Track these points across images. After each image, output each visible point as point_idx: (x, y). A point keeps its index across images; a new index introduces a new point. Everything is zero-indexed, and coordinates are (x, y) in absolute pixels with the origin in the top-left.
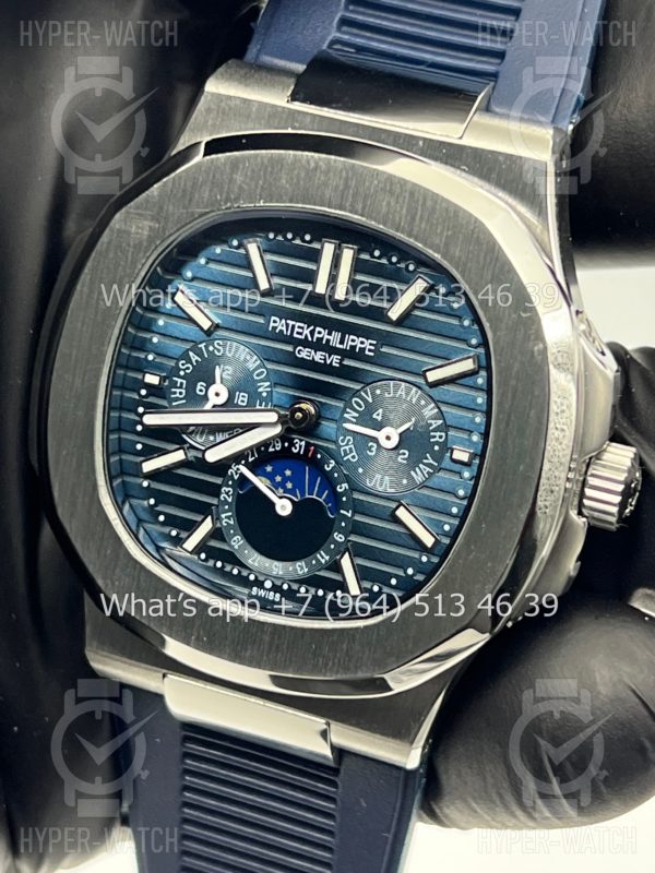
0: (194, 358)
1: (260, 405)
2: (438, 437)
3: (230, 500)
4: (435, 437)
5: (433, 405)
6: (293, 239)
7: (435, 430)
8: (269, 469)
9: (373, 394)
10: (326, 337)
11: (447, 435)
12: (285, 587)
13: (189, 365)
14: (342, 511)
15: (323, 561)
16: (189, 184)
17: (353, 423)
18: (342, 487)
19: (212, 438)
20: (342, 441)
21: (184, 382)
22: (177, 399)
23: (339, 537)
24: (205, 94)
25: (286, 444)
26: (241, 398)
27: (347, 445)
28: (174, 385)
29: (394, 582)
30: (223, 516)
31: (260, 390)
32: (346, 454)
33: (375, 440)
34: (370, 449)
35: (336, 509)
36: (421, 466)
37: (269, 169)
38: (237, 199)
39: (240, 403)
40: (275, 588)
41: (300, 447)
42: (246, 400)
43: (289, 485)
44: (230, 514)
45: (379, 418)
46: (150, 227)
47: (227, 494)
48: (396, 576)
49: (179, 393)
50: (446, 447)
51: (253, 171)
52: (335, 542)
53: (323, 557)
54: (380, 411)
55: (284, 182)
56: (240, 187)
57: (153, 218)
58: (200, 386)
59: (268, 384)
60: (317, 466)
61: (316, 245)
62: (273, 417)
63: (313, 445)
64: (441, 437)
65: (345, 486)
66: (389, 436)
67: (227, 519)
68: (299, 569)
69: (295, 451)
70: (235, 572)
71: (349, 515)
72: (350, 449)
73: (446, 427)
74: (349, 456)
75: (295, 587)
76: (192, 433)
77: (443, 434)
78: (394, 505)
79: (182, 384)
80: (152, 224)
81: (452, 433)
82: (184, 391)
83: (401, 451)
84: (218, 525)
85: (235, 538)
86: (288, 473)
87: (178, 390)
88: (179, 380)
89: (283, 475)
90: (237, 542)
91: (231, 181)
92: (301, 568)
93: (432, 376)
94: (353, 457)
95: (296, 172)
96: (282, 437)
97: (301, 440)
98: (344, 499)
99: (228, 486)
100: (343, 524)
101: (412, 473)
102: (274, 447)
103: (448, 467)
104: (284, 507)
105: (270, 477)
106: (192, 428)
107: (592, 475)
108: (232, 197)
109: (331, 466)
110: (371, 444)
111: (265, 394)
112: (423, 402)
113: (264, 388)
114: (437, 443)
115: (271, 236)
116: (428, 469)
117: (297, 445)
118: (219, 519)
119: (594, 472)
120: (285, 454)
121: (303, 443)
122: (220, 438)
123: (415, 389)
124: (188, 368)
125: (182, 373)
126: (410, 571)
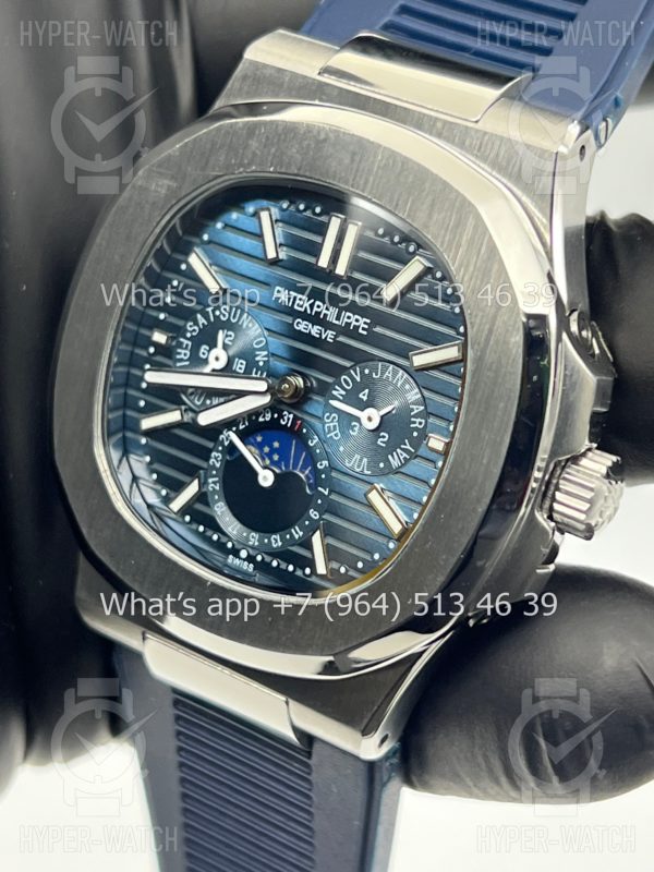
0: (201, 320)
1: (256, 373)
2: (418, 423)
3: (218, 465)
4: (415, 423)
5: (417, 390)
6: (305, 210)
7: (416, 416)
8: (259, 439)
9: (362, 372)
11: (426, 422)
12: (259, 558)
13: (196, 328)
14: (320, 489)
15: (297, 537)
16: (208, 146)
17: (339, 400)
18: (322, 465)
19: (208, 402)
20: (328, 418)
21: (190, 343)
22: (181, 360)
23: (314, 514)
24: (243, 61)
25: (276, 416)
26: (239, 366)
27: (332, 421)
28: (180, 345)
29: (360, 565)
30: (210, 480)
31: (257, 359)
32: (330, 431)
33: (358, 419)
34: (353, 428)
35: (313, 487)
36: (398, 450)
37: (283, 137)
38: (249, 164)
39: (238, 370)
40: (250, 559)
41: (289, 419)
42: (243, 367)
43: (276, 457)
44: (216, 479)
45: (365, 398)
46: (169, 186)
47: (216, 459)
48: (364, 561)
49: (184, 354)
50: (424, 435)
51: (267, 138)
52: (310, 519)
53: (297, 533)
54: (367, 391)
55: (294, 150)
56: (254, 154)
57: (173, 178)
58: (204, 348)
59: (265, 353)
60: (303, 440)
61: (324, 219)
62: (263, 386)
63: (301, 419)
64: (420, 423)
65: (325, 463)
66: (370, 418)
67: (213, 484)
68: (273, 541)
69: (283, 423)
70: (215, 537)
71: (326, 493)
72: (335, 426)
73: (426, 414)
74: (332, 434)
75: (268, 559)
76: (192, 394)
77: (423, 421)
78: (367, 487)
79: (187, 345)
80: (171, 183)
81: (431, 420)
82: (188, 353)
83: (382, 434)
84: (204, 490)
85: (219, 504)
86: (276, 445)
87: (183, 351)
88: (186, 342)
89: (271, 446)
90: (221, 511)
91: (246, 147)
92: (276, 541)
93: (419, 360)
94: (335, 435)
95: (306, 143)
96: (271, 407)
97: (290, 413)
98: (323, 476)
99: (218, 451)
100: (319, 502)
101: (390, 457)
102: (264, 417)
103: (424, 455)
104: (266, 478)
105: (260, 446)
106: (190, 390)
108: (246, 161)
109: (315, 442)
110: (354, 423)
111: (261, 364)
112: (407, 387)
113: (261, 358)
114: (416, 429)
115: (285, 205)
116: (405, 455)
117: (286, 418)
118: (206, 483)
119: (567, 476)
120: (274, 425)
121: (291, 416)
122: (216, 401)
123: (401, 371)
124: (194, 330)
125: (189, 335)
126: (377, 556)
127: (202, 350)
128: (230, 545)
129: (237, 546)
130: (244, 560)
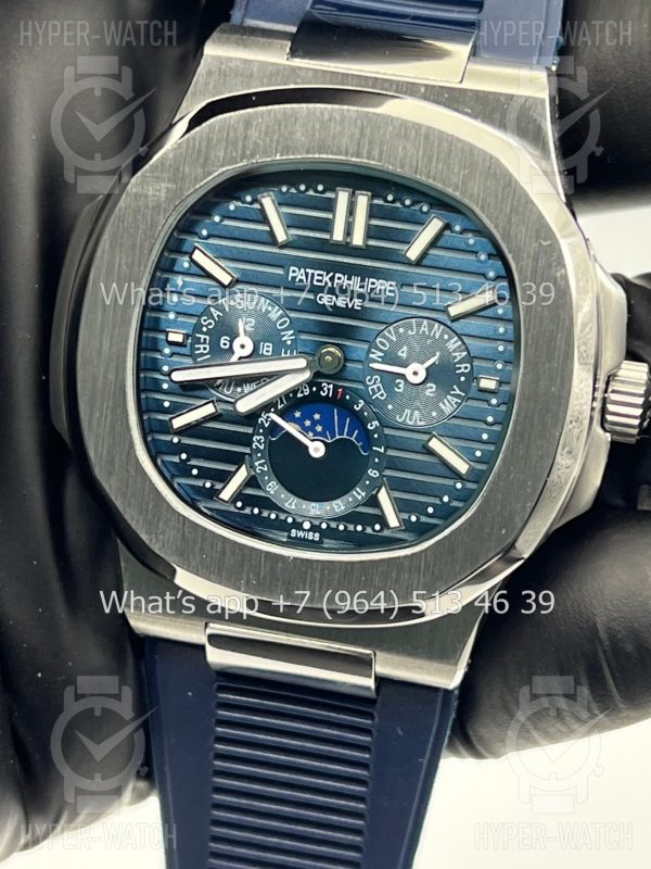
0: (215, 313)
1: (286, 353)
2: (464, 368)
3: (262, 447)
4: (460, 368)
5: (456, 338)
6: (307, 190)
7: (460, 362)
8: (298, 414)
9: (397, 333)
10: (347, 282)
11: (472, 366)
12: (324, 526)
13: (211, 321)
14: (374, 448)
15: (360, 498)
16: (204, 144)
17: (378, 362)
18: (373, 425)
19: (239, 390)
20: (370, 381)
21: (208, 337)
22: (202, 355)
23: (373, 473)
24: (204, 57)
25: (314, 389)
26: (266, 349)
27: (375, 383)
28: (198, 341)
29: (430, 510)
30: (257, 464)
31: (284, 339)
32: (374, 393)
33: (403, 376)
34: (397, 385)
35: (368, 447)
36: (449, 397)
37: (283, 123)
38: (253, 155)
39: (265, 353)
40: (314, 528)
41: (329, 390)
42: (271, 349)
43: (319, 428)
44: (263, 461)
45: (404, 355)
47: (259, 441)
48: (433, 505)
49: (203, 348)
50: (472, 377)
51: (268, 127)
52: (370, 478)
53: (359, 494)
54: (405, 348)
55: (299, 134)
56: (255, 143)
57: (170, 180)
58: (224, 340)
59: (291, 332)
60: (346, 407)
61: (329, 195)
62: (301, 363)
63: (341, 387)
64: (466, 368)
65: (376, 423)
66: (416, 372)
67: (261, 466)
68: (336, 507)
69: (324, 395)
70: (273, 516)
71: (382, 450)
72: (379, 388)
73: (470, 358)
74: (378, 395)
75: (333, 525)
76: (218, 387)
77: (468, 365)
78: (426, 437)
79: (205, 339)
80: (170, 186)
81: (476, 363)
82: (208, 347)
83: (429, 385)
84: (253, 473)
85: (270, 484)
86: (317, 417)
87: (202, 346)
88: (203, 337)
89: (312, 419)
90: (272, 488)
91: (246, 138)
92: (338, 506)
93: (454, 311)
94: (381, 395)
95: (311, 124)
96: (310, 383)
97: (329, 384)
98: (376, 436)
99: (259, 434)
100: (377, 460)
101: (441, 404)
102: (302, 392)
103: (475, 396)
104: (317, 450)
105: (299, 422)
106: (219, 381)
107: (613, 392)
108: (248, 152)
109: (360, 405)
110: (398, 381)
111: (289, 343)
112: (446, 337)
113: (288, 337)
114: (463, 374)
115: (284, 189)
116: (456, 400)
117: (325, 389)
118: (252, 467)
119: (615, 388)
120: (314, 398)
121: (331, 386)
122: (247, 389)
123: (437, 324)
124: (210, 324)
125: (205, 329)
126: (446, 499)
127: (222, 341)
128: (290, 520)
129: (299, 520)
130: (309, 531)
